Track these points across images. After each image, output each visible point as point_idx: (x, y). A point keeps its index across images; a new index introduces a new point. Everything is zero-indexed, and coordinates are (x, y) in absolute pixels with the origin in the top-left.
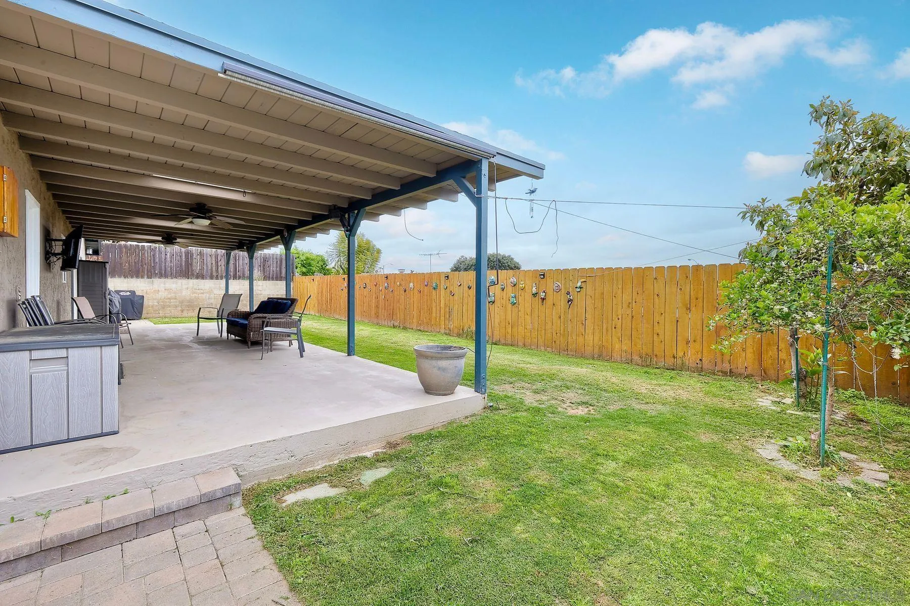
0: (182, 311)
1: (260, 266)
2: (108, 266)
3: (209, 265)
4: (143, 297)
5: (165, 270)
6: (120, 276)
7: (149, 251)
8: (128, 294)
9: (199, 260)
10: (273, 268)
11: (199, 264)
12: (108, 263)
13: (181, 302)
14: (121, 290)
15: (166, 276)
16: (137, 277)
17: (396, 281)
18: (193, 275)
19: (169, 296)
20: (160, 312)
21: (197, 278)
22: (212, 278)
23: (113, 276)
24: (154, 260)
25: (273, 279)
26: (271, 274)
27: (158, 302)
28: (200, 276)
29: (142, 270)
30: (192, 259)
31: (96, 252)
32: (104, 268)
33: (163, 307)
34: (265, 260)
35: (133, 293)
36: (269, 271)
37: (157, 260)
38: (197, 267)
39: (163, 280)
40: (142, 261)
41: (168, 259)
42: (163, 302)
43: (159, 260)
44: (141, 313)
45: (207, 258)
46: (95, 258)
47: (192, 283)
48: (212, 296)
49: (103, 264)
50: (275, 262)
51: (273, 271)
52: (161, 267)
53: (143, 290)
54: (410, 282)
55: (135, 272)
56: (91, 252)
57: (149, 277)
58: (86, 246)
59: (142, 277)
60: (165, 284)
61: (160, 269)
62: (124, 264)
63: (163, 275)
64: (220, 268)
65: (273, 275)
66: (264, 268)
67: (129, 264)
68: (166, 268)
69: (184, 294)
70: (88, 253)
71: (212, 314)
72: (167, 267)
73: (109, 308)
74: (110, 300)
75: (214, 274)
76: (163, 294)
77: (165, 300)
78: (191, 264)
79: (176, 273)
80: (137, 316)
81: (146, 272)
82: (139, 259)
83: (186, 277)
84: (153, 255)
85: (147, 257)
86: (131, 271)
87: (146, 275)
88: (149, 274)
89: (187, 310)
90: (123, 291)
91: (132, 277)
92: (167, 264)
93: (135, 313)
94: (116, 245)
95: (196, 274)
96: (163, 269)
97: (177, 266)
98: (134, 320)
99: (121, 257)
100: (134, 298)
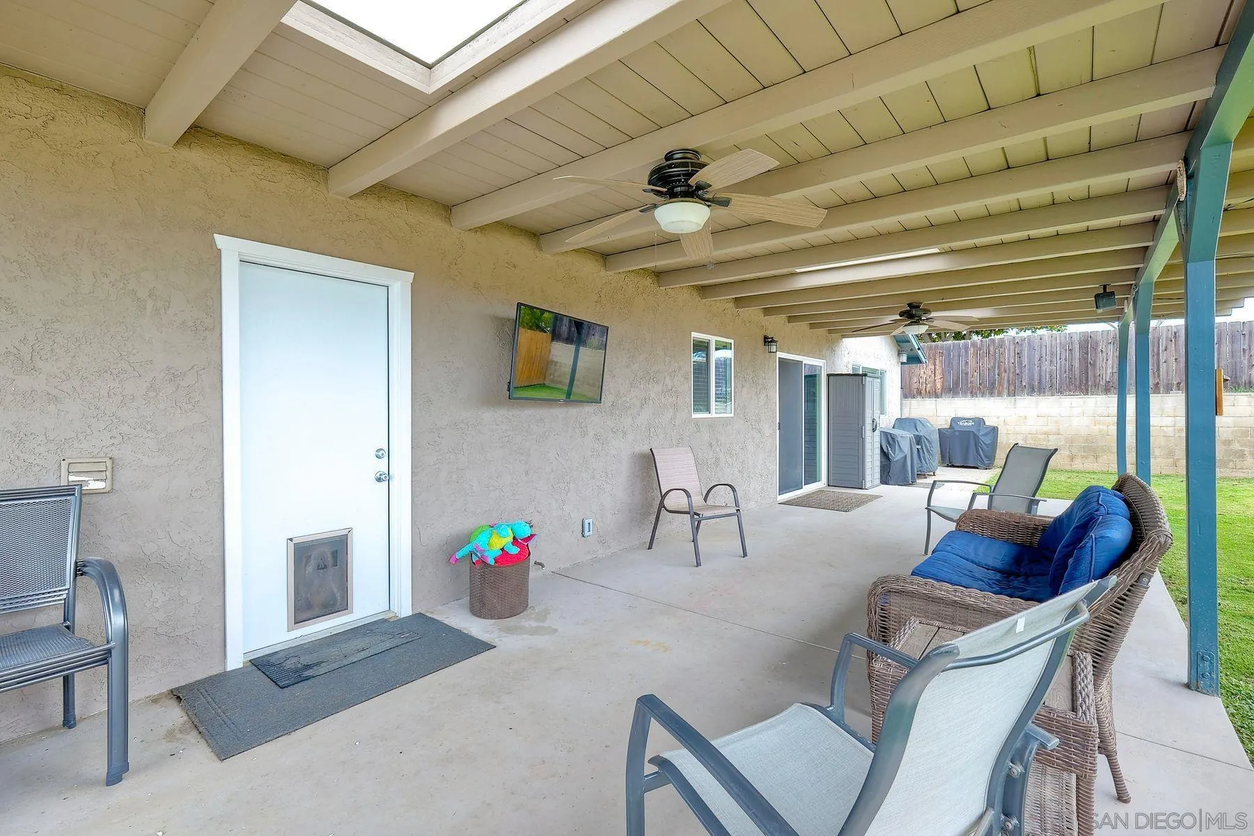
0: (1072, 458)
4: (997, 428)
5: (1040, 380)
6: (965, 394)
7: (1012, 347)
8: (971, 423)
9: (1109, 355)
11: (1110, 362)
13: (1072, 441)
15: (1041, 392)
16: (992, 394)
18: (1096, 385)
19: (1047, 429)
24: (1020, 363)
29: (1000, 382)
35: (979, 421)
37: (1025, 361)
39: (1036, 397)
40: (999, 367)
41: (1047, 358)
42: (1034, 439)
43: (1029, 363)
49: (860, 378)
52: (1033, 375)
55: (989, 387)
57: (1012, 393)
59: (1000, 394)
60: (1040, 405)
61: (1031, 378)
62: (971, 373)
63: (1037, 388)
67: (979, 373)
68: (1040, 376)
69: (1076, 424)
72: (1043, 374)
76: (1034, 426)
77: (1039, 436)
78: (1094, 365)
79: (1061, 382)
80: (983, 462)
81: (1006, 385)
82: (994, 363)
83: (1081, 390)
84: (1018, 354)
85: (1009, 358)
86: (983, 385)
87: (1006, 391)
88: (1012, 388)
89: (1083, 457)
90: (965, 419)
91: (983, 395)
92: (1044, 368)
93: (980, 456)
94: (959, 343)
95: (1103, 383)
96: (1036, 377)
97: (1063, 371)
98: (977, 468)
99: (967, 363)
100: (979, 432)
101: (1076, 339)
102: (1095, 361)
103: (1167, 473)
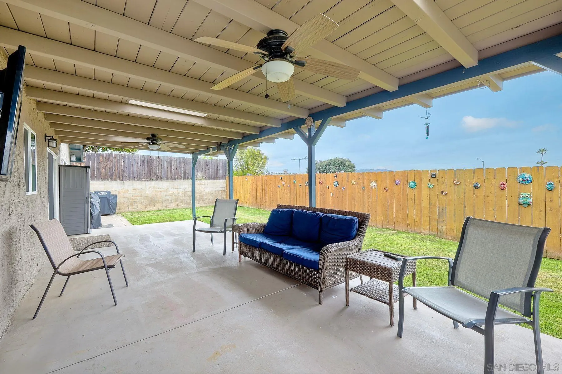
0: (146, 206)
1: (202, 169)
2: (89, 170)
3: (165, 167)
4: (117, 196)
5: (133, 174)
6: (98, 179)
7: (121, 158)
8: (105, 194)
9: (158, 165)
10: (212, 171)
11: (158, 168)
12: (89, 167)
13: (146, 199)
14: (100, 190)
15: (133, 179)
16: (112, 179)
17: (350, 179)
18: (153, 177)
19: (136, 194)
20: (130, 207)
21: (157, 179)
22: (167, 179)
23: (93, 179)
24: (124, 166)
25: (212, 179)
26: (210, 174)
27: (128, 200)
28: (159, 178)
29: (115, 174)
30: (153, 164)
31: (79, 160)
32: (85, 173)
33: (132, 204)
34: (206, 164)
35: (109, 192)
36: (209, 173)
37: (127, 166)
38: (156, 171)
39: (131, 182)
40: (115, 167)
41: (135, 165)
42: (131, 199)
43: (128, 166)
44: (115, 209)
45: (164, 163)
46: (78, 164)
47: (153, 183)
48: (168, 193)
49: (85, 168)
50: (213, 166)
51: (212, 173)
52: (130, 172)
53: (116, 190)
54: (371, 181)
55: (110, 176)
56: (74, 159)
57: (121, 179)
58: (70, 154)
59: (115, 180)
60: (133, 184)
61: (129, 173)
62: (101, 169)
63: (132, 177)
64: (173, 171)
65: (212, 176)
66: (205, 171)
67: (105, 169)
68: (133, 172)
69: (147, 192)
70: (72, 160)
71: (169, 208)
72: (134, 171)
73: (91, 211)
74: (92, 203)
75: (170, 176)
76: (132, 193)
77: (133, 198)
78: (152, 169)
79: (141, 176)
80: (112, 212)
81: (118, 176)
82: (113, 165)
83: (148, 178)
84: (123, 162)
85: (119, 163)
86: (107, 175)
87: (118, 179)
88: (121, 177)
89: (150, 205)
90: (102, 192)
91: (108, 180)
92: (134, 169)
93: (111, 209)
94: (94, 154)
95: (155, 176)
96: (131, 172)
97: (142, 170)
98: (109, 215)
99: (99, 164)
100: (110, 197)
101: (146, 158)
102: (153, 168)
103: (176, 208)
